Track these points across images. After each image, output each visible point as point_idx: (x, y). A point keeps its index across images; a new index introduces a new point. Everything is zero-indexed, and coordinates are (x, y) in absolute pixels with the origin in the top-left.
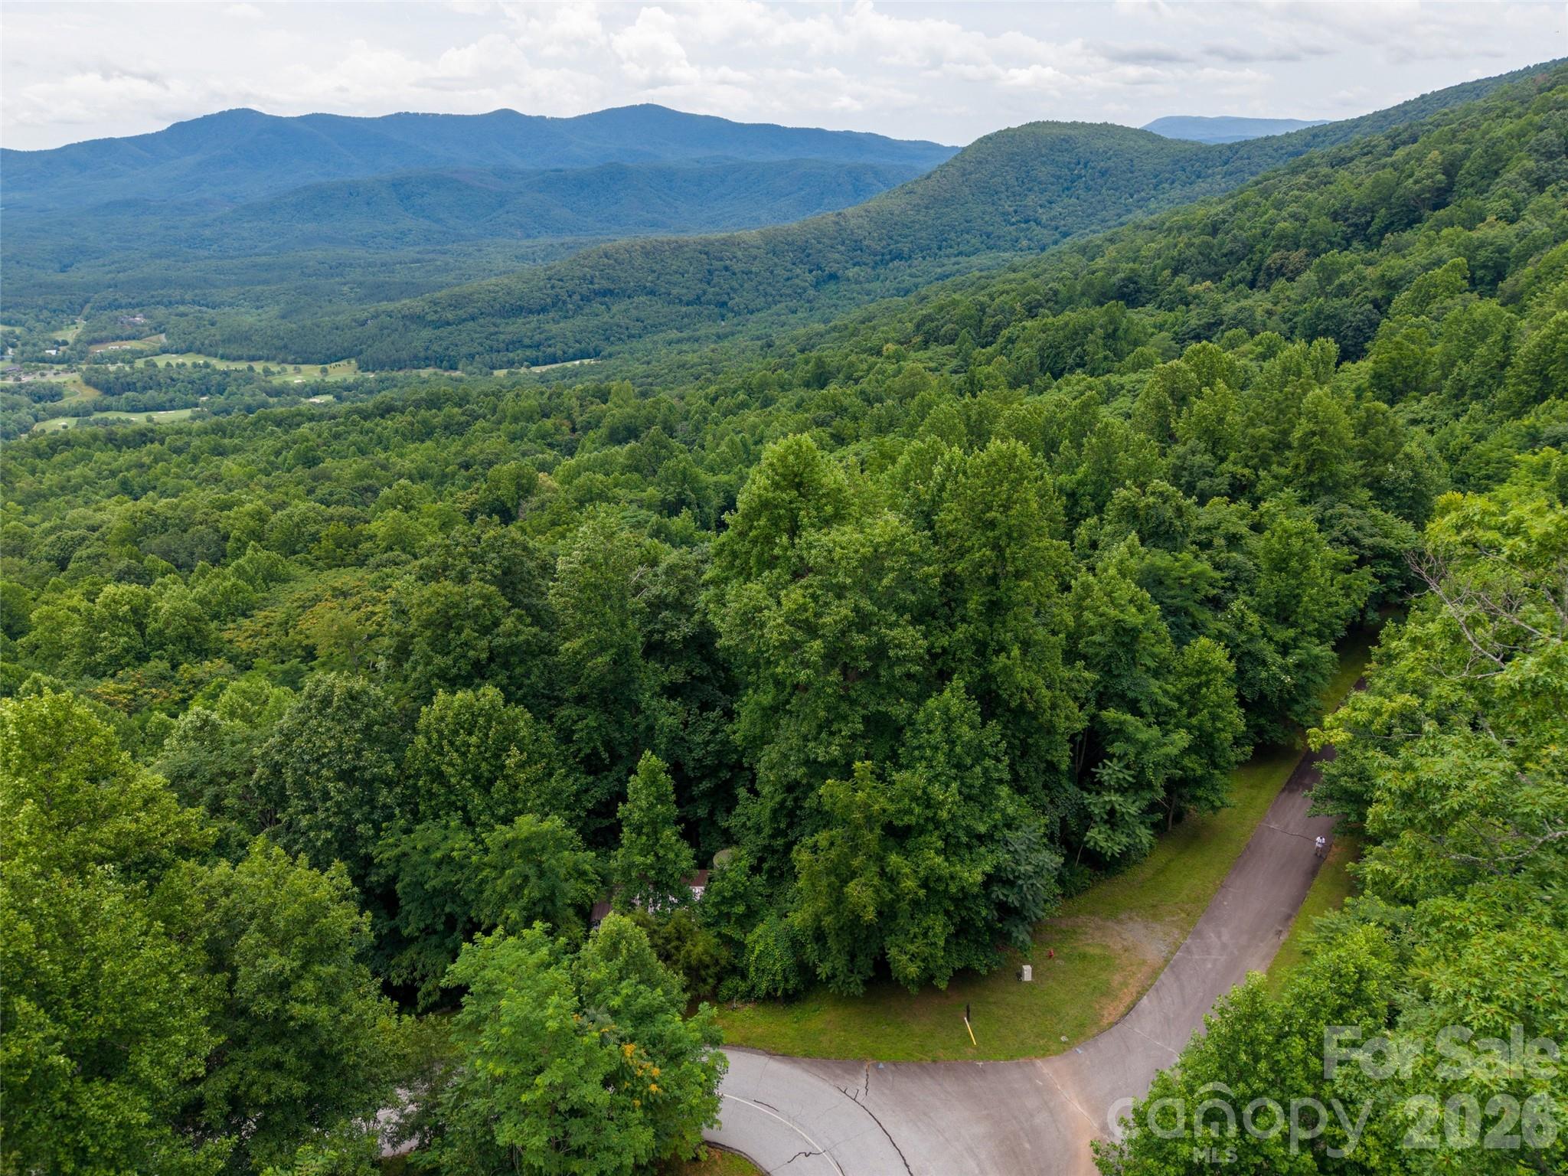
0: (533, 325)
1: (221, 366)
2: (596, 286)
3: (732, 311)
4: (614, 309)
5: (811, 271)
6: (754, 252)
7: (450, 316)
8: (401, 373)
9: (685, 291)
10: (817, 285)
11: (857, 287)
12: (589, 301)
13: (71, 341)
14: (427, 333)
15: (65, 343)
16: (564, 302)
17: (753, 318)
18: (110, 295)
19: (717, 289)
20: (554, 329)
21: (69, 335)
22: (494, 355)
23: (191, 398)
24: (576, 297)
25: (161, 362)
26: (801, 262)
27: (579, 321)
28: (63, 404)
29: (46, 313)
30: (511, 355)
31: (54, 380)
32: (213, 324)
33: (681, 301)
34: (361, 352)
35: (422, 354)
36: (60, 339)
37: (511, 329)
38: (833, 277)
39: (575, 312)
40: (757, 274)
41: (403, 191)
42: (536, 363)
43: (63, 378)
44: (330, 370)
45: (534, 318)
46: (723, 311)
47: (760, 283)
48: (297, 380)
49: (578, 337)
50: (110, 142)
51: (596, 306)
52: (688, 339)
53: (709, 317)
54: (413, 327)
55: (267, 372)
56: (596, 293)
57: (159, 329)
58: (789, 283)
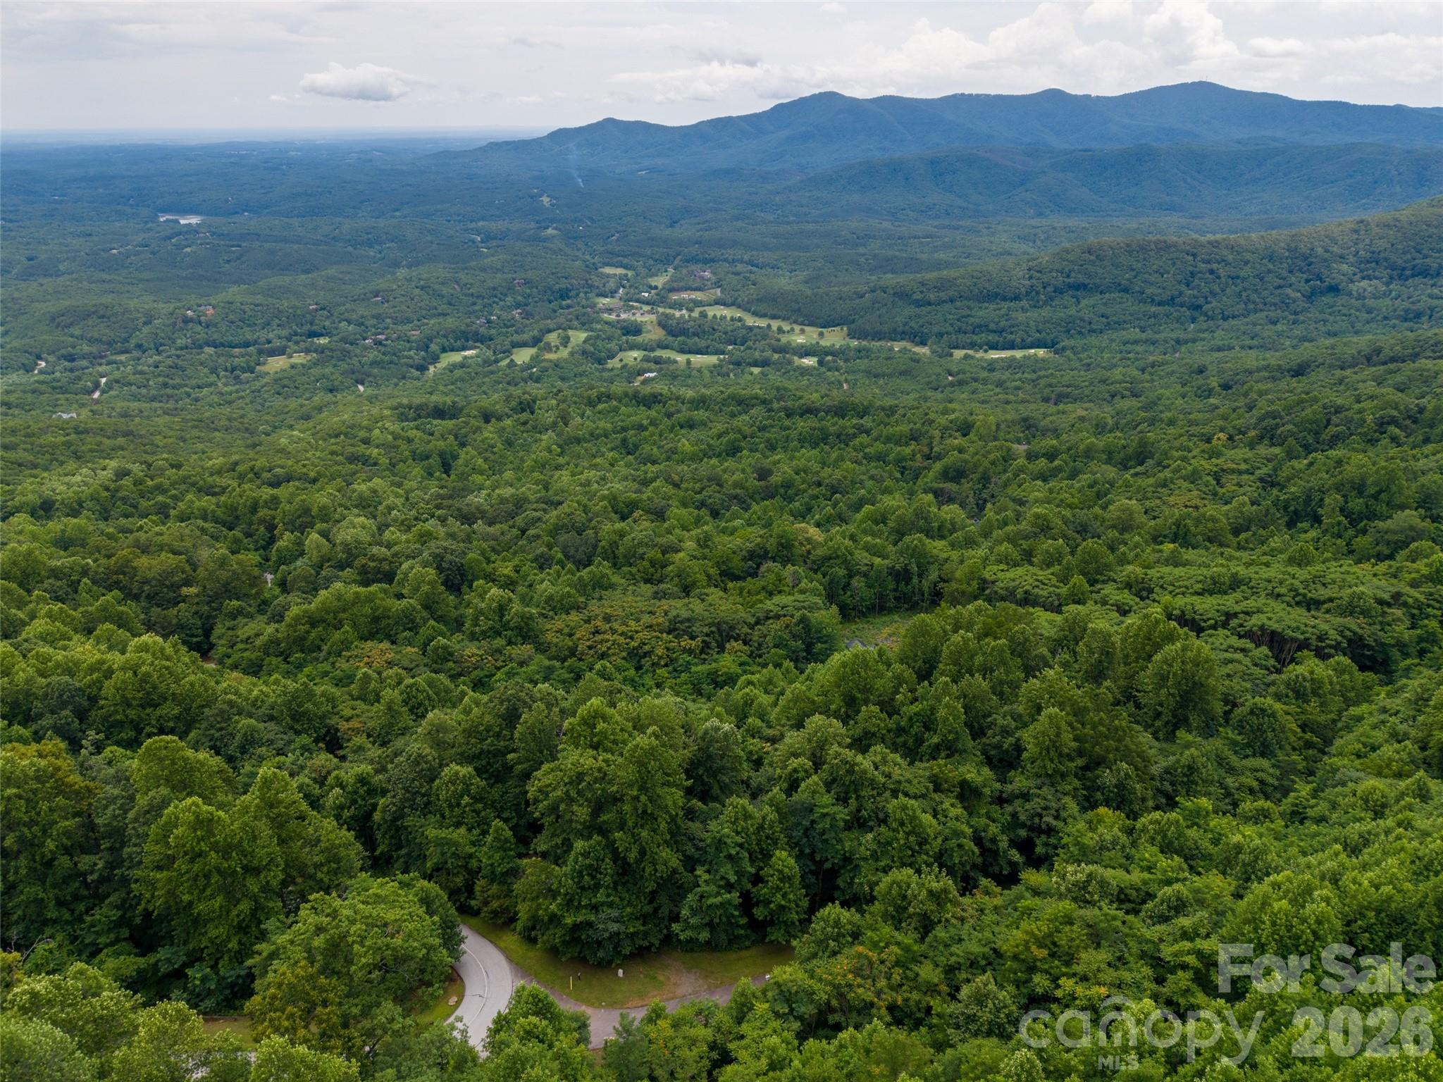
0: (1003, 312)
1: (750, 321)
2: (1072, 280)
3: (1206, 315)
4: (1084, 303)
5: (1307, 281)
6: (1248, 256)
7: (932, 296)
8: (878, 344)
9: (1160, 291)
10: (1310, 296)
11: (1358, 303)
12: (1061, 293)
13: (660, 286)
14: (910, 310)
15: (656, 288)
16: (1038, 293)
17: (1226, 325)
18: (694, 249)
19: (1195, 292)
20: (1021, 317)
21: (660, 281)
22: (961, 336)
23: (722, 346)
24: (1050, 289)
25: (712, 312)
26: (1300, 270)
27: (1045, 312)
28: (639, 339)
29: (651, 262)
30: (975, 337)
31: (639, 318)
32: (754, 284)
33: (1153, 300)
34: (853, 321)
35: (900, 329)
36: (653, 284)
37: (981, 313)
38: (1334, 289)
39: (1045, 303)
40: (1244, 280)
41: (939, 169)
42: (994, 347)
43: (647, 318)
44: (826, 334)
45: (1006, 305)
46: (1196, 314)
47: (1245, 289)
48: (800, 340)
49: (1040, 328)
50: (730, 118)
51: (1067, 299)
52: (1146, 341)
53: (1178, 320)
54: (900, 303)
55: (780, 330)
56: (1070, 286)
57: (717, 284)
58: (1278, 291)
